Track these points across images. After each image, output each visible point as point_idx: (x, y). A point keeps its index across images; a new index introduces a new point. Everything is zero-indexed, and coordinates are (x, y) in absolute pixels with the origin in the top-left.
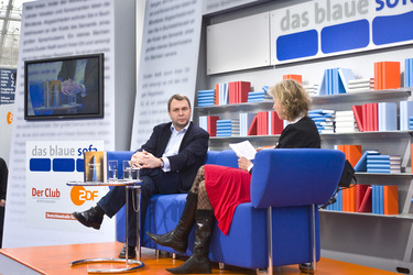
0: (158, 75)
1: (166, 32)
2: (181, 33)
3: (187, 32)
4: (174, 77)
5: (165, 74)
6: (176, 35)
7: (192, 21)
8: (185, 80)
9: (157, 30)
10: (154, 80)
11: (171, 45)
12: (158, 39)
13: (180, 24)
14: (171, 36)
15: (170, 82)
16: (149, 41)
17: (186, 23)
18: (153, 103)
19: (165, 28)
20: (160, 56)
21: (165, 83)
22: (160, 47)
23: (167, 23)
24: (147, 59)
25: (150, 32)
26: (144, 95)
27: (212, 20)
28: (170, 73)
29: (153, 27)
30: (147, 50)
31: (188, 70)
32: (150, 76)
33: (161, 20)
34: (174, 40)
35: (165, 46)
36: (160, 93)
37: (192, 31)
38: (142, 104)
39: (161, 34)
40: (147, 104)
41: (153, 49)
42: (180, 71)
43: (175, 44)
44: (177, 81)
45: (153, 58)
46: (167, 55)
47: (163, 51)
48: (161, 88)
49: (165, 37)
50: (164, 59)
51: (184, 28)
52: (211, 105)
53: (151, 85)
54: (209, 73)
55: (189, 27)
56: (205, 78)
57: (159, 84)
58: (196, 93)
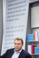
0: (12, 28)
1: (15, 10)
2: (21, 11)
3: (23, 10)
4: (18, 29)
5: (15, 27)
6: (19, 11)
7: (25, 6)
8: (22, 30)
9: (11, 9)
10: (10, 30)
11: (17, 15)
12: (12, 13)
13: (21, 7)
14: (17, 11)
15: (17, 31)
16: (8, 13)
17: (23, 6)
18: (10, 40)
19: (14, 8)
20: (12, 20)
21: (14, 31)
22: (13, 16)
23: (15, 6)
24: (7, 21)
25: (9, 10)
26: (6, 36)
27: (33, 5)
28: (17, 27)
29: (10, 7)
30: (8, 17)
31: (23, 26)
32: (8, 28)
33: (13, 5)
34: (18, 13)
35: (15, 16)
36: (13, 35)
37: (25, 10)
38: (5, 40)
39: (13, 10)
40: (8, 40)
41: (10, 17)
42: (20, 27)
43: (19, 15)
44: (19, 31)
45: (10, 20)
46: (15, 20)
47: (14, 18)
48: (13, 33)
49: (14, 12)
50: (14, 21)
51: (22, 9)
52: (32, 41)
53: (9, 32)
54: (32, 27)
55: (24, 8)
56: (30, 29)
57: (12, 32)
58: (27, 36)
